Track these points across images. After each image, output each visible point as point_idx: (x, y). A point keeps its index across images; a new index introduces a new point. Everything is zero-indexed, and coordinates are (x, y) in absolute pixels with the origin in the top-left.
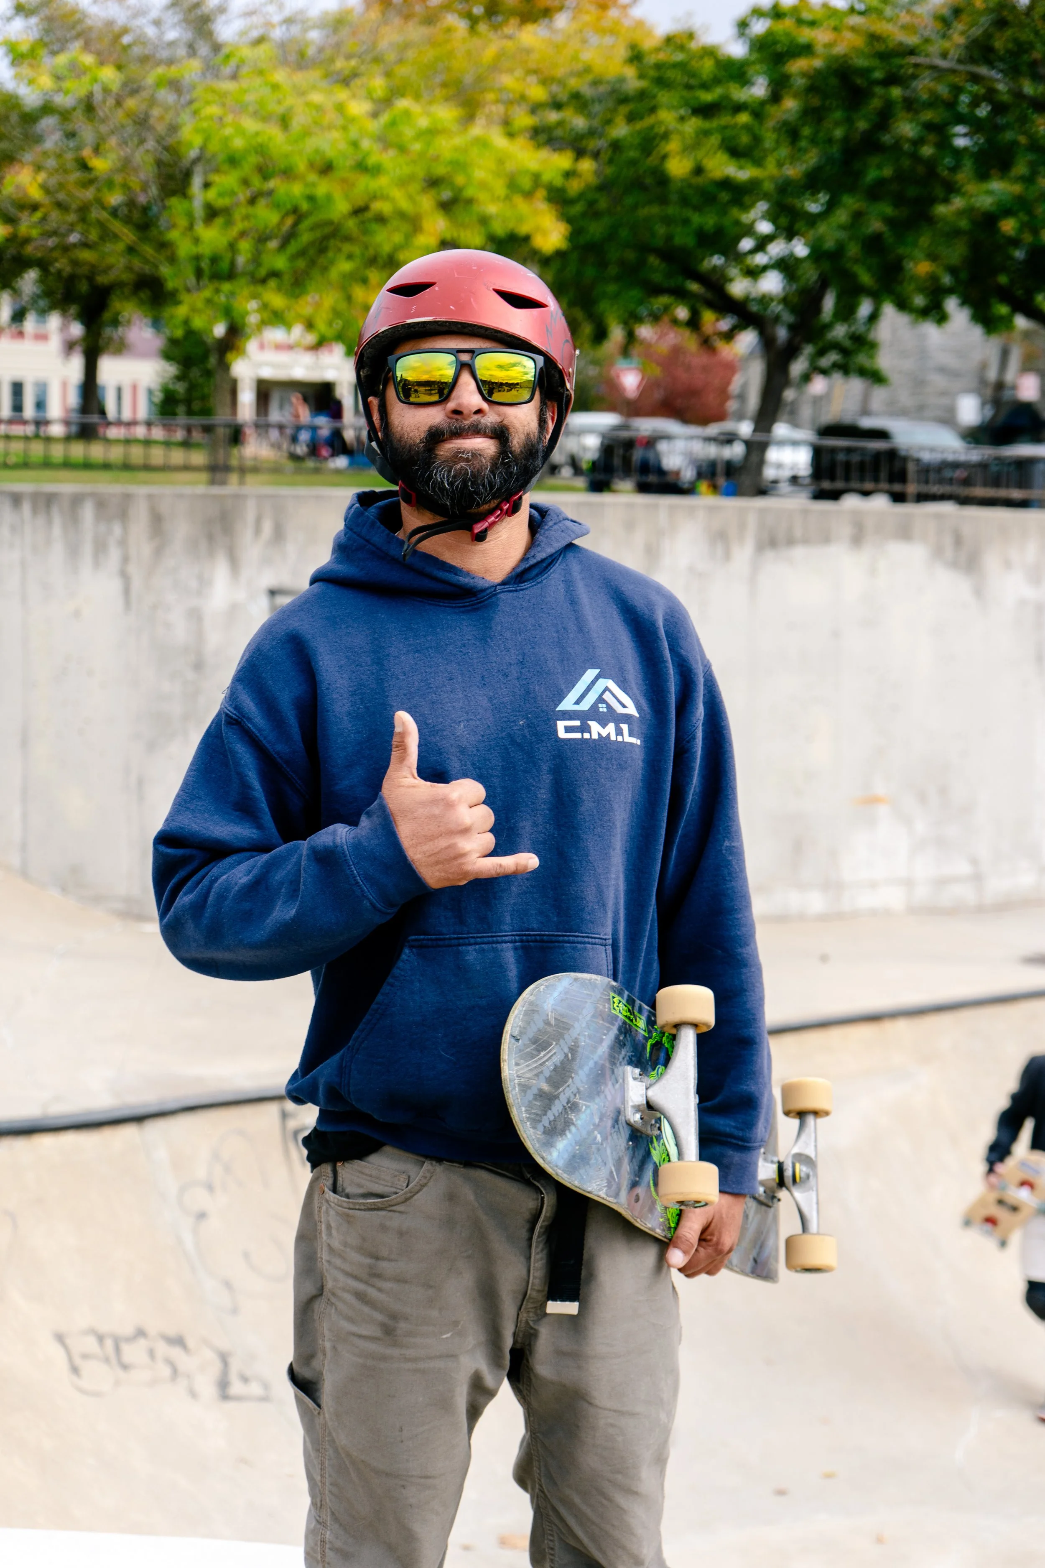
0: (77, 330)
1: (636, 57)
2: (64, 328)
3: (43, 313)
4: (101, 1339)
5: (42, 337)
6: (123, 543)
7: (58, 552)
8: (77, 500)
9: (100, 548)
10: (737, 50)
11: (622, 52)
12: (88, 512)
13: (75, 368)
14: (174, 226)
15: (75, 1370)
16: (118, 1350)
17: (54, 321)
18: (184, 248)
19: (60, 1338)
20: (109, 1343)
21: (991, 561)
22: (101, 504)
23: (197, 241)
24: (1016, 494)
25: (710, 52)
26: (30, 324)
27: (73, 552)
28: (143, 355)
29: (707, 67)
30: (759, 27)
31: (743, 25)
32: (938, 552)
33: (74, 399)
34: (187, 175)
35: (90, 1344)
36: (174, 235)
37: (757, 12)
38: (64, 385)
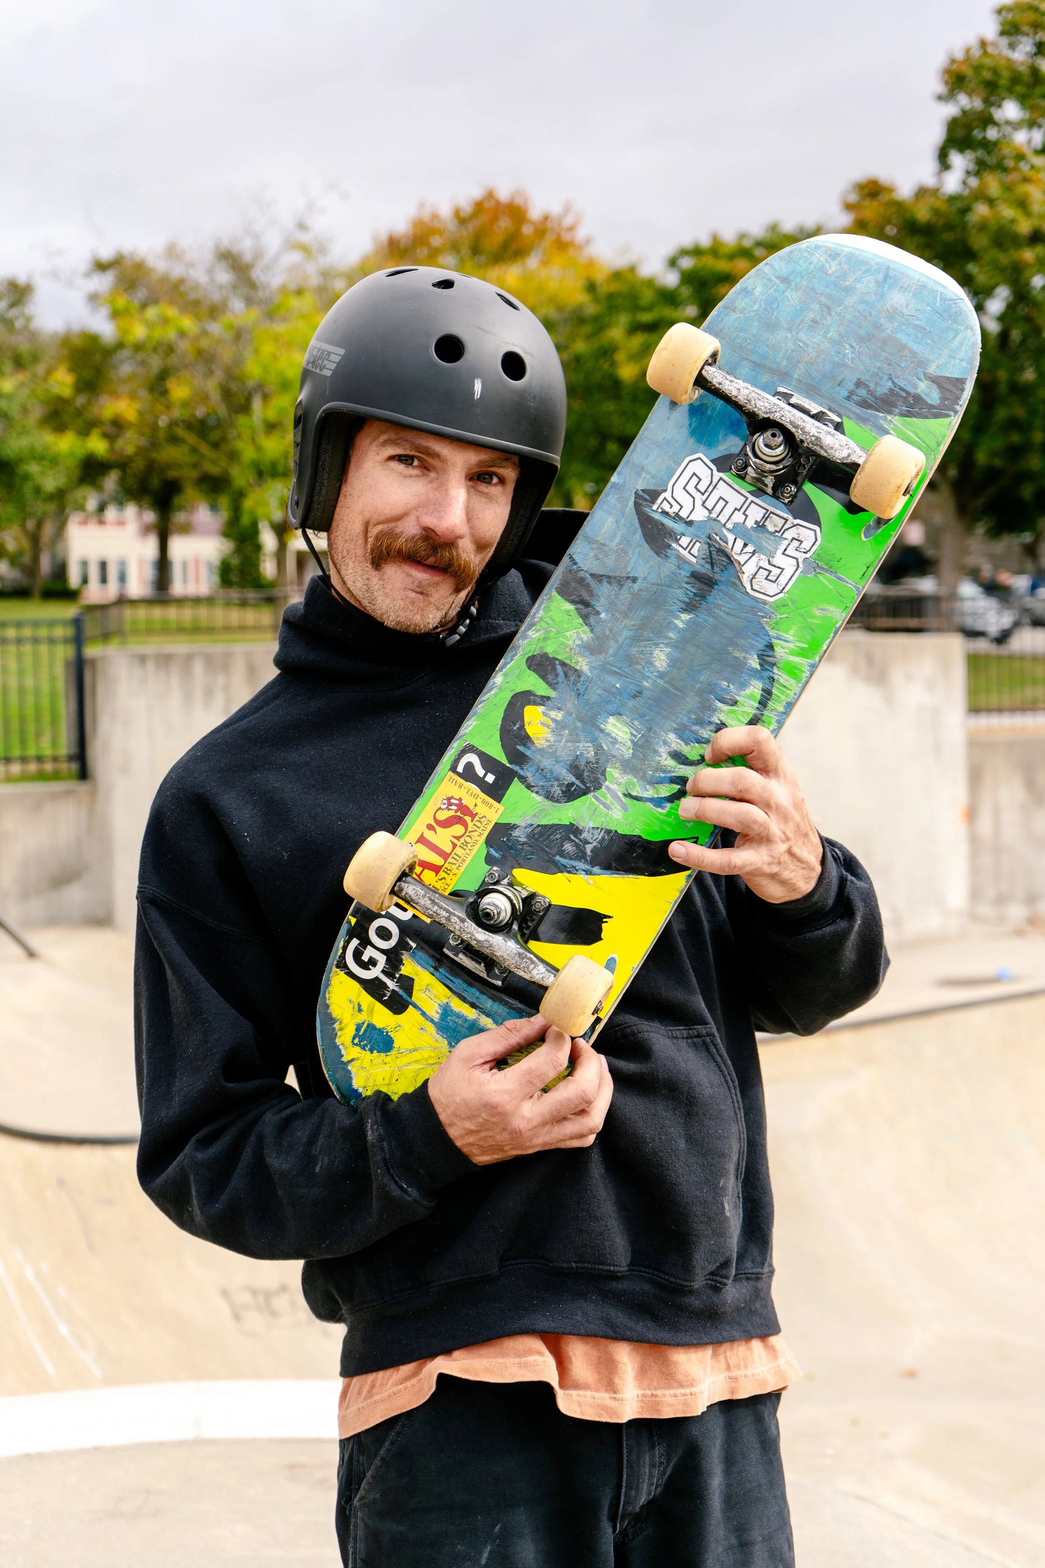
0: (150, 516)
1: (591, 287)
2: (140, 515)
3: (121, 504)
4: (254, 1293)
5: (121, 523)
6: (227, 688)
7: (176, 698)
8: (189, 659)
9: (209, 693)
10: (671, 279)
11: (580, 284)
12: (198, 667)
13: (150, 548)
14: (239, 436)
15: (237, 1317)
16: (268, 1302)
17: (131, 510)
18: (248, 454)
19: (225, 1294)
20: (261, 1299)
21: (896, 676)
22: (208, 660)
23: (259, 449)
24: (913, 623)
25: (650, 283)
26: (111, 513)
27: (188, 697)
28: (207, 533)
29: (647, 296)
30: (687, 263)
31: (673, 263)
32: (855, 670)
33: (149, 573)
34: (249, 399)
35: (247, 1298)
36: (240, 445)
37: (684, 252)
38: (141, 562)
